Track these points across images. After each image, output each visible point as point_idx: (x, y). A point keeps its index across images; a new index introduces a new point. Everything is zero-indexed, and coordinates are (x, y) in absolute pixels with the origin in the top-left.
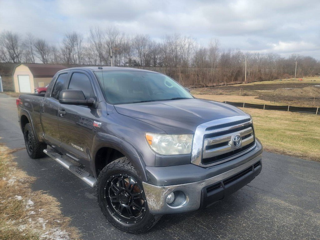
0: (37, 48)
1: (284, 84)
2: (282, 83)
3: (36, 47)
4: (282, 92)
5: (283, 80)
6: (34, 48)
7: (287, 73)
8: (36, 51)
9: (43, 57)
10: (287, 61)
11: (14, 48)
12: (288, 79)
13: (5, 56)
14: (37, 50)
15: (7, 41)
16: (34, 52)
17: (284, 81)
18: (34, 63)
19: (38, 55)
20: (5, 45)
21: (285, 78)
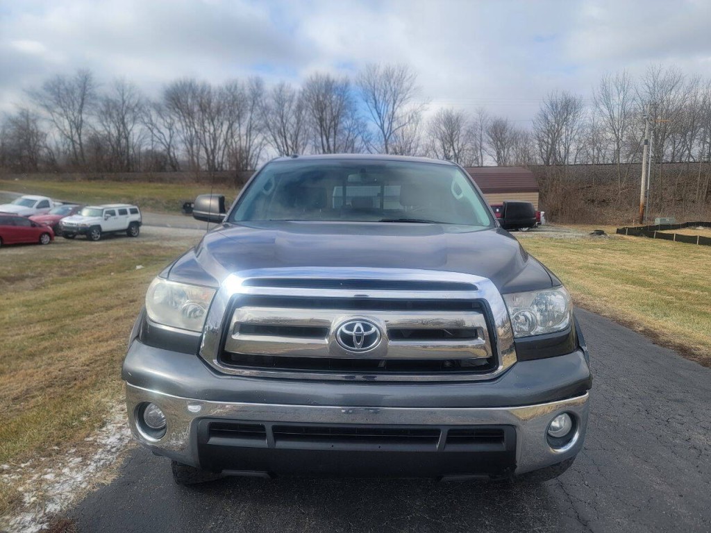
0: (491, 136)
3: (489, 134)
6: (485, 137)
8: (489, 143)
9: (498, 153)
11: (452, 141)
14: (491, 140)
15: (443, 128)
16: (485, 145)
18: (482, 167)
19: (491, 149)
20: (439, 136)
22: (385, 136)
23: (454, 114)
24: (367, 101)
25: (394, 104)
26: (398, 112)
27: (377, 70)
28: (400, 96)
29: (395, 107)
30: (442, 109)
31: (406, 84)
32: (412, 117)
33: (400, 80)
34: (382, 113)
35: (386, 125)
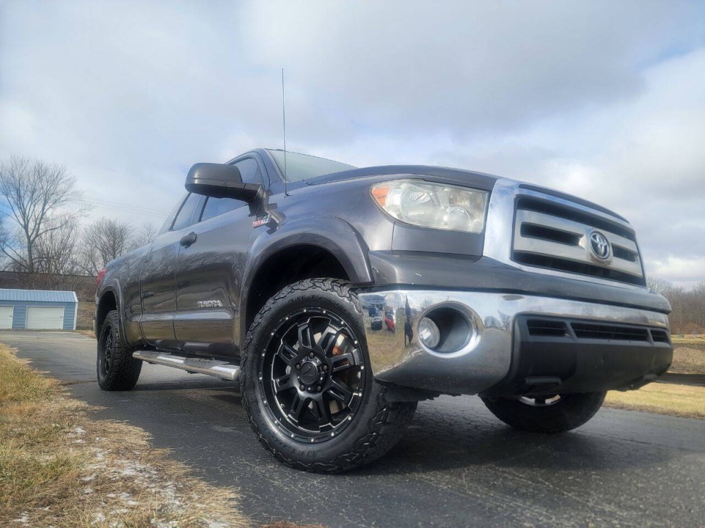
1: (689, 344)
2: (684, 342)
4: (688, 355)
5: (686, 336)
7: (694, 322)
10: (689, 295)
11: (114, 252)
12: (699, 336)
13: (94, 265)
15: (105, 238)
17: (690, 338)
20: (99, 246)
21: (690, 333)
22: (29, 237)
23: (117, 226)
24: (7, 195)
25: (45, 205)
26: (49, 213)
27: (24, 165)
28: (53, 198)
29: (47, 207)
30: (103, 218)
31: (61, 186)
32: (67, 222)
33: (54, 180)
34: (27, 212)
35: (31, 225)
